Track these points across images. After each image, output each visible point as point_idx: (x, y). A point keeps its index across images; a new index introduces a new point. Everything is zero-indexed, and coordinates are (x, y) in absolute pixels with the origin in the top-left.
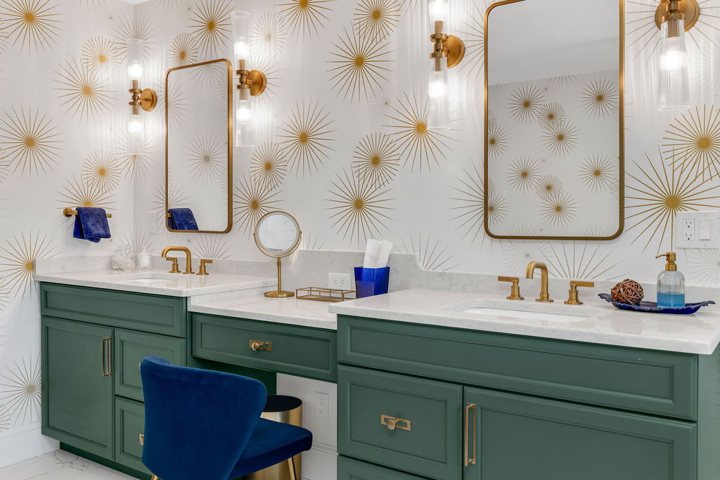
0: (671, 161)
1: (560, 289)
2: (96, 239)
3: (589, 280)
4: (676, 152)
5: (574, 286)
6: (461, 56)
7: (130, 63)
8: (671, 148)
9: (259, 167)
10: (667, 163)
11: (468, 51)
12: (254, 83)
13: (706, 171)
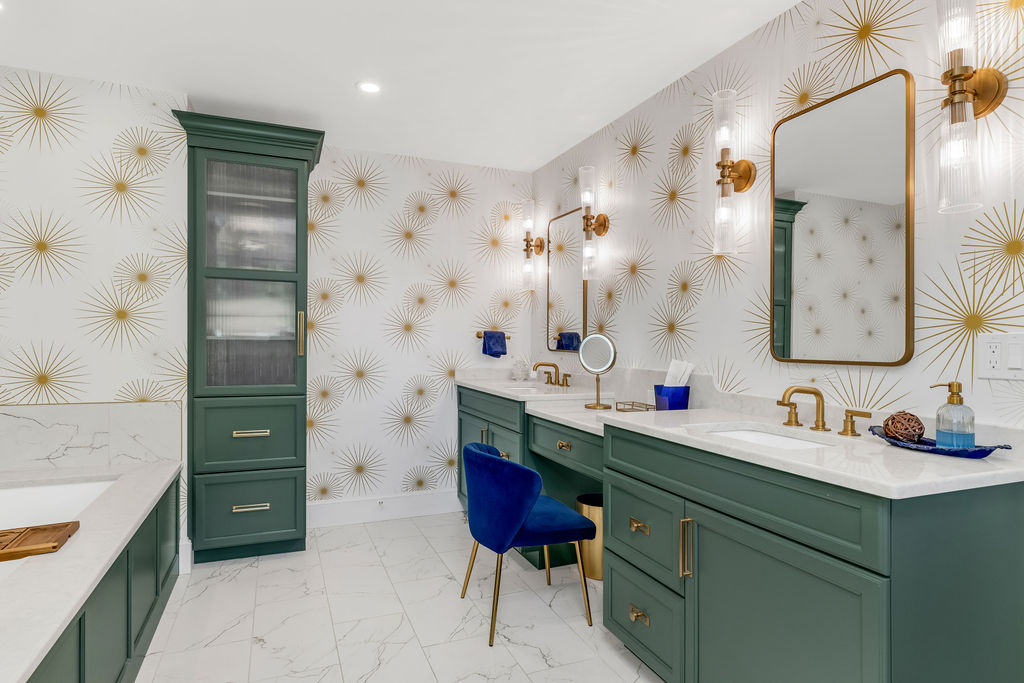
0: (971, 272)
1: (835, 417)
2: (497, 355)
3: (868, 410)
4: (977, 261)
5: (851, 415)
6: (751, 180)
7: (525, 219)
8: (972, 256)
9: (604, 297)
10: (967, 275)
11: (759, 173)
12: (597, 225)
13: (1017, 283)
